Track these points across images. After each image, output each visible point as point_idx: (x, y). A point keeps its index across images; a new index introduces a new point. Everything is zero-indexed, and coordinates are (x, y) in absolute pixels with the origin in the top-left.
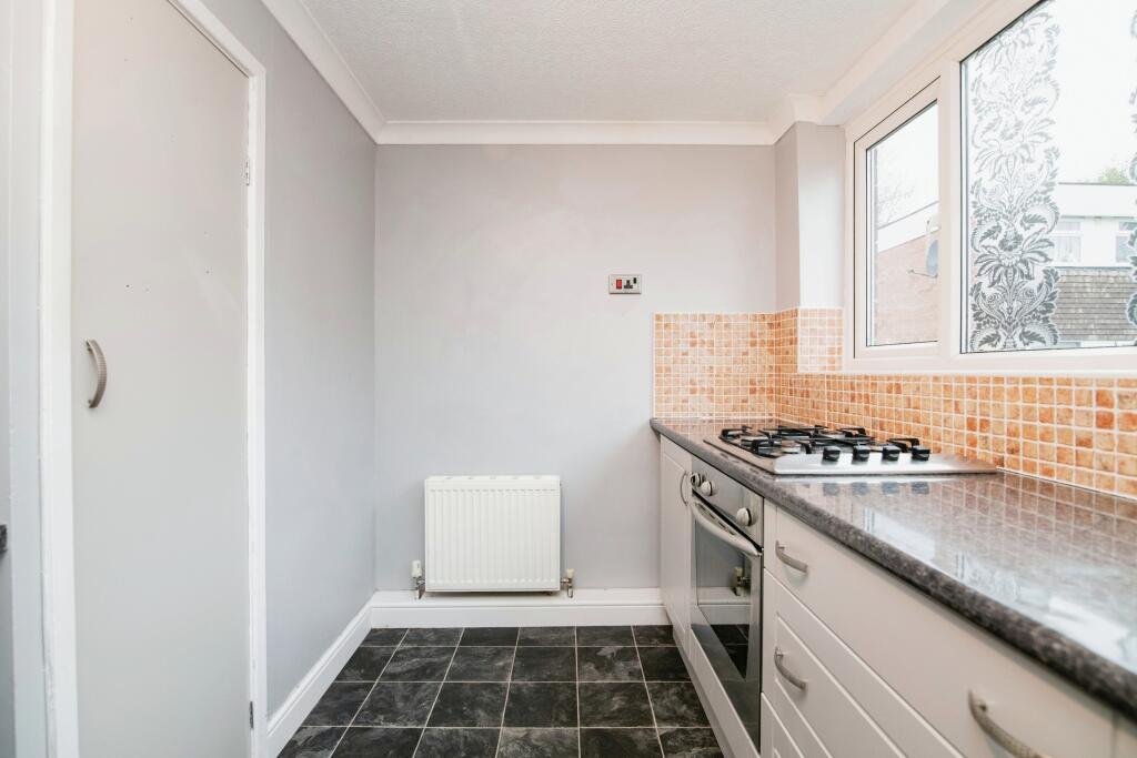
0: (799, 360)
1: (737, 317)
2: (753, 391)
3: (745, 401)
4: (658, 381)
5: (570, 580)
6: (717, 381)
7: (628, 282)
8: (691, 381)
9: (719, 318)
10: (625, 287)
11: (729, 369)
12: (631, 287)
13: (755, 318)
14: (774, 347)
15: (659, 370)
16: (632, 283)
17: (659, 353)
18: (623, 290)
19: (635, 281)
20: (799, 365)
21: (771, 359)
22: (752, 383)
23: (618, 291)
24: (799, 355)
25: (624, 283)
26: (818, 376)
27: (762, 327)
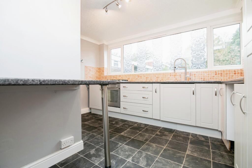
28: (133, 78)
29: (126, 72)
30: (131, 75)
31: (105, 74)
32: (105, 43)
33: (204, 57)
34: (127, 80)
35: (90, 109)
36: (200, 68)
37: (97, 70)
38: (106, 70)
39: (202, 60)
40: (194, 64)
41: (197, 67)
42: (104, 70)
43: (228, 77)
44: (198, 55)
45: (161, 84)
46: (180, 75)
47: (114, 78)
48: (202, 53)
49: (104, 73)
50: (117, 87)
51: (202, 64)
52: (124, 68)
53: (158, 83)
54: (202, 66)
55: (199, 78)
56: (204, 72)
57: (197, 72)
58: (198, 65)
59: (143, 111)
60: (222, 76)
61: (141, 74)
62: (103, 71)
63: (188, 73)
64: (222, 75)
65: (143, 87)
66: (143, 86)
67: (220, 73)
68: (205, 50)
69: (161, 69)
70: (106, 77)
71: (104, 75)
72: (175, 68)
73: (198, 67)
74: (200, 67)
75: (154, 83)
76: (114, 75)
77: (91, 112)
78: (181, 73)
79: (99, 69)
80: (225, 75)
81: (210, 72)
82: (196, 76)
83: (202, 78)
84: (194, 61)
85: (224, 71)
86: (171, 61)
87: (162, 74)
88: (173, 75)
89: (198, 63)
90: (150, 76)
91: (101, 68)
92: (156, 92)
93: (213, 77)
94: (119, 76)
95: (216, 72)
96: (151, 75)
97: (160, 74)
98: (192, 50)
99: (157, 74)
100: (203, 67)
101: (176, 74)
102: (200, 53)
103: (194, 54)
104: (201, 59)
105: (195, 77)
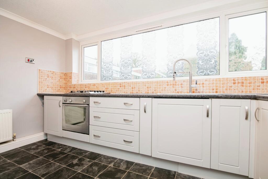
0: (72, 82)
1: (58, 72)
2: (61, 88)
3: (59, 90)
4: (39, 85)
5: (15, 136)
6: (53, 85)
7: (31, 60)
8: (48, 85)
9: (54, 72)
10: (30, 61)
11: (56, 83)
12: (32, 62)
13: (61, 73)
14: (65, 79)
15: (40, 82)
16: (32, 61)
17: (40, 78)
18: (30, 62)
19: (33, 60)
20: (72, 83)
21: (64, 82)
22: (61, 86)
23: (28, 62)
24: (72, 81)
25: (30, 60)
26: (77, 84)
27: (63, 75)
28: (113, 89)
29: (105, 79)
30: (110, 83)
31: (74, 81)
32: (74, 37)
33: (215, 59)
34: (103, 92)
35: (46, 134)
36: (208, 75)
37: (61, 76)
38: (75, 77)
39: (212, 63)
40: (201, 69)
41: (204, 73)
42: (71, 76)
43: (252, 87)
44: (207, 56)
45: (153, 99)
46: (182, 84)
47: (86, 87)
48: (213, 53)
49: (71, 80)
50: (84, 102)
51: (212, 68)
52: (102, 74)
53: (149, 97)
54: (212, 71)
55: (209, 89)
56: (216, 80)
57: (206, 80)
58: (206, 70)
59: (124, 141)
60: (243, 86)
61: (125, 82)
62: (70, 78)
63: (193, 81)
64: (244, 84)
65: (125, 104)
66: (125, 102)
67: (240, 81)
68: (216, 49)
69: (153, 75)
70: (74, 86)
71: (73, 83)
72: (175, 73)
73: (207, 73)
74: (209, 73)
75: (143, 97)
76: (86, 83)
77: (47, 139)
78: (184, 81)
79: (65, 74)
80: (248, 84)
81: (226, 80)
82: (204, 85)
83: (213, 89)
84: (201, 64)
85: (246, 79)
86: (168, 65)
87: (155, 83)
88: (171, 84)
89: (207, 67)
90: (138, 85)
91: (68, 73)
92: (145, 112)
93: (230, 87)
94: (93, 85)
95: (234, 80)
96: (139, 83)
97: (152, 83)
98: (198, 49)
99: (148, 82)
100: (213, 73)
101: (176, 82)
102: (209, 53)
103: (201, 55)
104: (211, 61)
105: (203, 87)
